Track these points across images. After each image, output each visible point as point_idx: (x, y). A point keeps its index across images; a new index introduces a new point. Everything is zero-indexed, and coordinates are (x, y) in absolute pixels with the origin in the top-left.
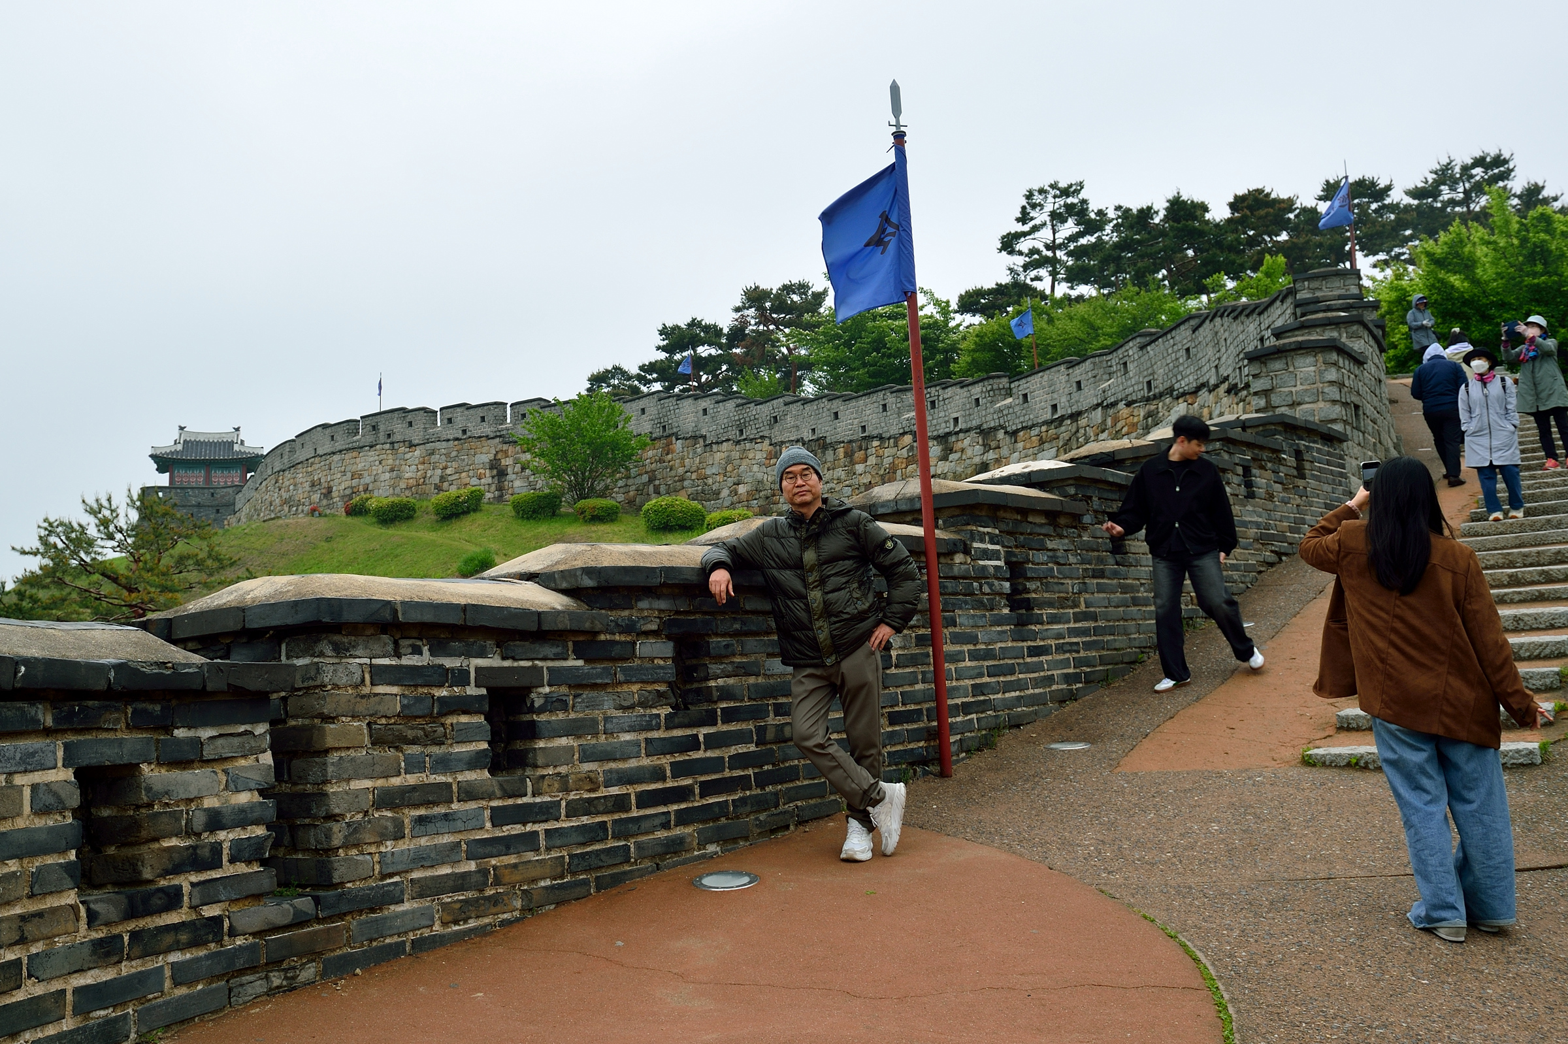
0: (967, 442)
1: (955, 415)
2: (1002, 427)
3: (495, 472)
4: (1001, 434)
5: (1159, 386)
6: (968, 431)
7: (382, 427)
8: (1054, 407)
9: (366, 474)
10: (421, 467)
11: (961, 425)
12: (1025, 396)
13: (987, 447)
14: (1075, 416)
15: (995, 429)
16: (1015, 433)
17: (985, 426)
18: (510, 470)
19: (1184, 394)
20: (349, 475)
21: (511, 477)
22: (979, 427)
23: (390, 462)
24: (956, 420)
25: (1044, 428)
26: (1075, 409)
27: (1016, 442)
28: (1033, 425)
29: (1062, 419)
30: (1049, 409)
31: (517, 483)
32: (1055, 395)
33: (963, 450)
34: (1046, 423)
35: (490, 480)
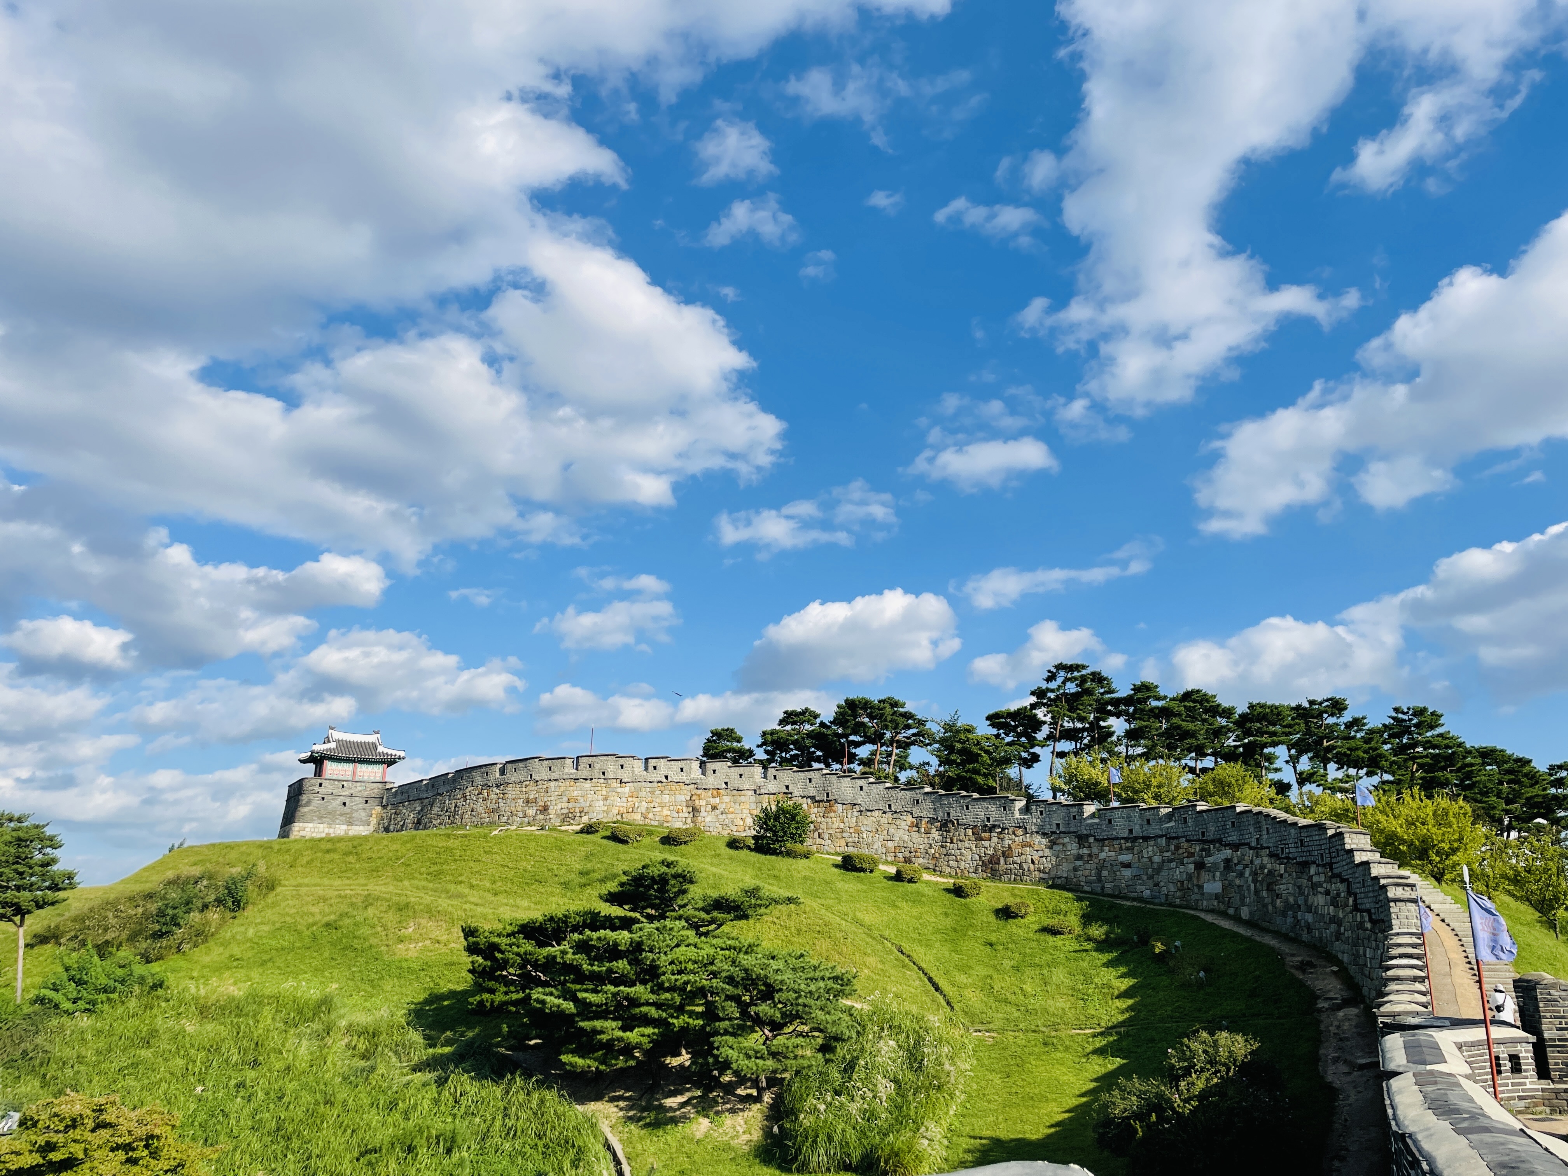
0: (1066, 840)
1: (1058, 822)
2: (1091, 835)
3: (691, 809)
4: (1091, 840)
5: (1210, 835)
6: (1064, 833)
7: (597, 766)
8: (1131, 831)
9: (582, 800)
10: (630, 799)
11: (1062, 829)
12: (1110, 821)
13: (1081, 846)
14: (1146, 839)
15: (1088, 836)
16: (1104, 840)
17: (1080, 832)
18: (703, 809)
19: (1229, 845)
20: (565, 799)
21: (703, 814)
22: (1075, 832)
23: (604, 793)
24: (1058, 825)
25: (1122, 841)
26: (1145, 834)
27: (1103, 846)
28: (1117, 839)
29: (1136, 838)
30: (1127, 832)
31: (708, 819)
32: (1131, 824)
33: (1064, 845)
34: (1123, 838)
35: (687, 815)
